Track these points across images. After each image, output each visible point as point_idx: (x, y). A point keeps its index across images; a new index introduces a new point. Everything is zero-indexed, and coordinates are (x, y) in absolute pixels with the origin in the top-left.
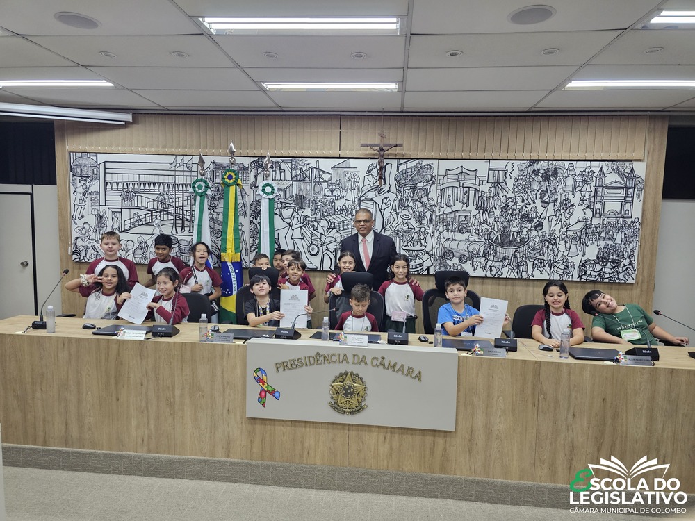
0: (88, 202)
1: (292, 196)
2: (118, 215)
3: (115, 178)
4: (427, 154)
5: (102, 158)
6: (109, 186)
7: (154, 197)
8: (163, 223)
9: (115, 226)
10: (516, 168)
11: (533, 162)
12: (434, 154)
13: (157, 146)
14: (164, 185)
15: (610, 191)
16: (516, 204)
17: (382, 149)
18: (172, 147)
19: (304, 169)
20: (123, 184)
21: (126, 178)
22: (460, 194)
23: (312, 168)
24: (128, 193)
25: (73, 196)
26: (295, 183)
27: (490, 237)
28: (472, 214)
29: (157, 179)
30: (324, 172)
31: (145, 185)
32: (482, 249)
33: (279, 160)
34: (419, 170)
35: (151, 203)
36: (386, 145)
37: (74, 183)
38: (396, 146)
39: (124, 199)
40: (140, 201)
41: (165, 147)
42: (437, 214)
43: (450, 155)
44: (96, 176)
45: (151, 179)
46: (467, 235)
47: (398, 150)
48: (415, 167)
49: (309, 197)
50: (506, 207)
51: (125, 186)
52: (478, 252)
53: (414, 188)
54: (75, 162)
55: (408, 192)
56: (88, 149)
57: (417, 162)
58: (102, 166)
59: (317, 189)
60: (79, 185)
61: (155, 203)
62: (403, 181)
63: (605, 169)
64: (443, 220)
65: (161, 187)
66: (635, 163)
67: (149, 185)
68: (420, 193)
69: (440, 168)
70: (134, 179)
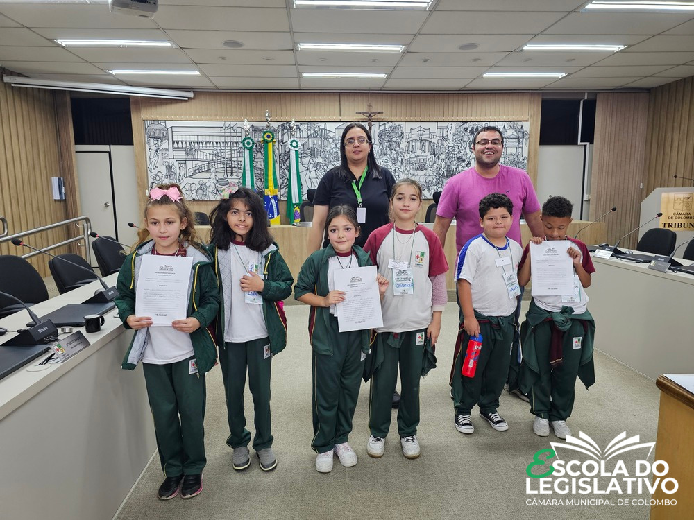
0: (160, 157)
1: (308, 149)
2: (183, 165)
3: (180, 138)
4: (398, 119)
5: (169, 124)
6: (176, 144)
7: (210, 152)
8: (217, 170)
9: (182, 174)
10: (453, 127)
11: (464, 123)
12: (402, 119)
13: (211, 115)
14: (217, 143)
15: (510, 140)
16: (454, 150)
17: (370, 116)
18: (222, 115)
19: (316, 130)
20: (186, 143)
21: (188, 139)
22: (419, 144)
23: (322, 129)
24: (190, 150)
25: (148, 153)
26: (310, 140)
27: (439, 173)
28: (428, 157)
29: (211, 139)
30: (330, 131)
31: (202, 143)
32: (435, 180)
33: (299, 123)
34: (394, 129)
35: (208, 156)
36: (373, 113)
37: (148, 142)
38: (379, 113)
39: (187, 153)
40: (200, 154)
41: (216, 115)
42: (406, 158)
43: (413, 119)
44: (166, 138)
45: (207, 139)
46: (425, 171)
47: (379, 116)
48: (391, 127)
49: (320, 149)
50: (448, 153)
51: (188, 144)
52: (432, 183)
53: (390, 141)
54: (149, 128)
55: (386, 144)
56: (158, 117)
57: (392, 123)
58: (170, 131)
59: (326, 144)
60: (152, 144)
61: (211, 156)
62: (383, 137)
63: (506, 127)
64: (409, 162)
65: (215, 145)
66: (523, 123)
67: (206, 143)
68: (394, 144)
69: (406, 127)
70: (195, 139)
